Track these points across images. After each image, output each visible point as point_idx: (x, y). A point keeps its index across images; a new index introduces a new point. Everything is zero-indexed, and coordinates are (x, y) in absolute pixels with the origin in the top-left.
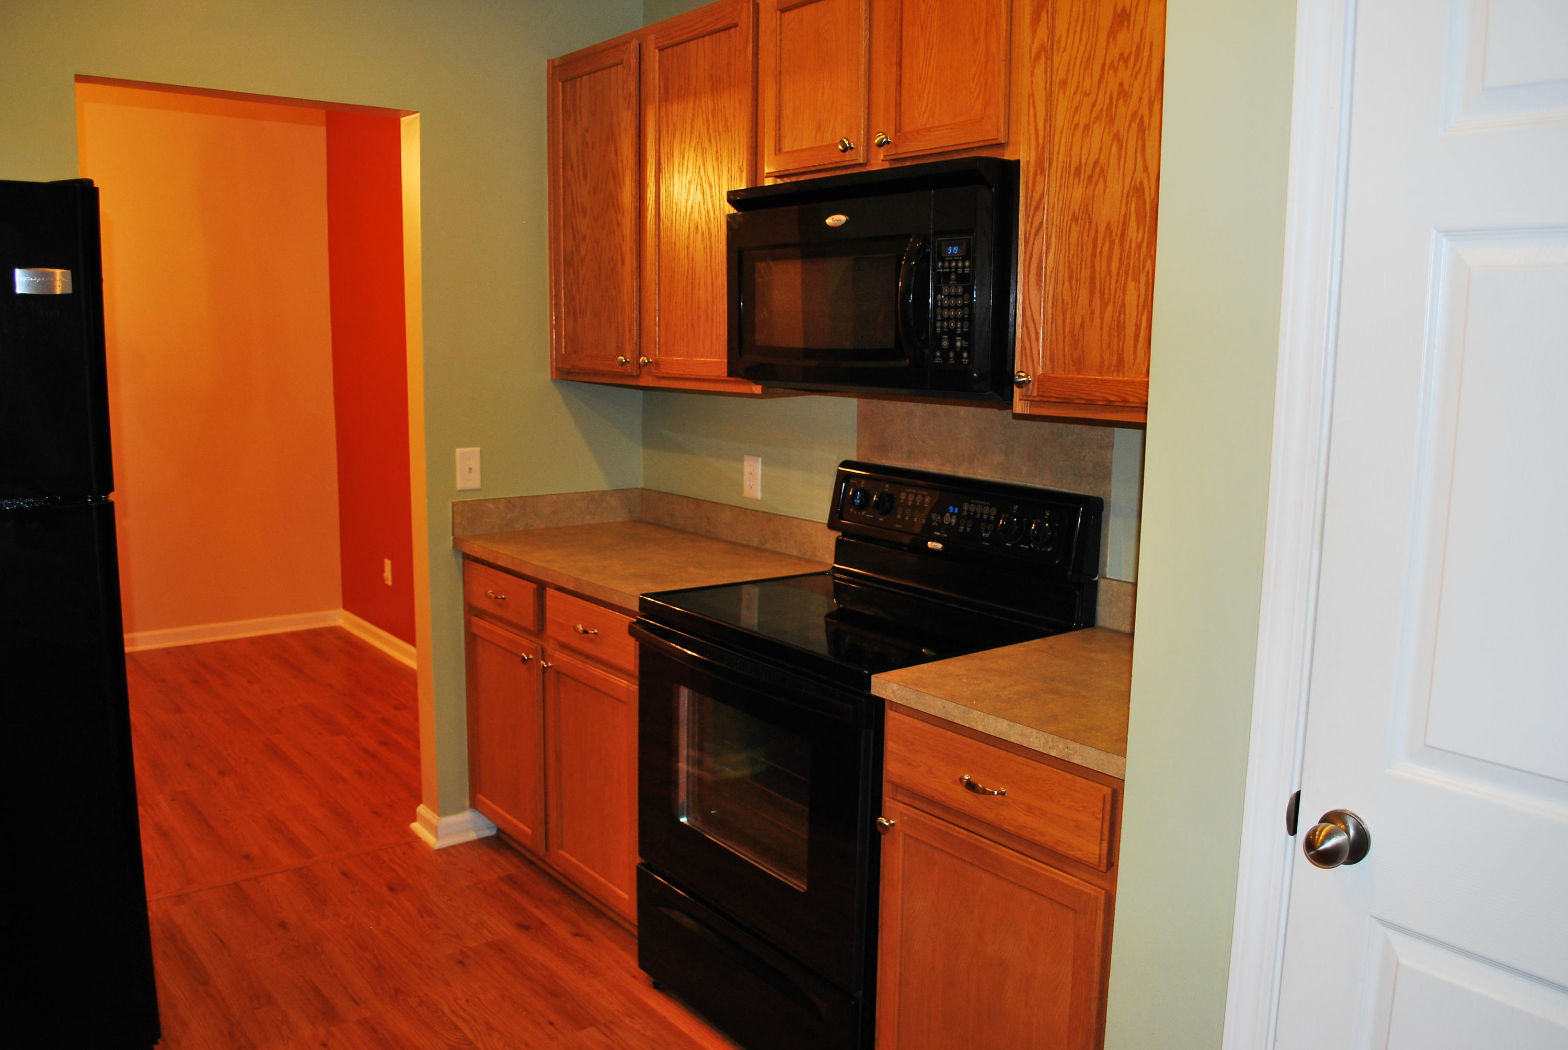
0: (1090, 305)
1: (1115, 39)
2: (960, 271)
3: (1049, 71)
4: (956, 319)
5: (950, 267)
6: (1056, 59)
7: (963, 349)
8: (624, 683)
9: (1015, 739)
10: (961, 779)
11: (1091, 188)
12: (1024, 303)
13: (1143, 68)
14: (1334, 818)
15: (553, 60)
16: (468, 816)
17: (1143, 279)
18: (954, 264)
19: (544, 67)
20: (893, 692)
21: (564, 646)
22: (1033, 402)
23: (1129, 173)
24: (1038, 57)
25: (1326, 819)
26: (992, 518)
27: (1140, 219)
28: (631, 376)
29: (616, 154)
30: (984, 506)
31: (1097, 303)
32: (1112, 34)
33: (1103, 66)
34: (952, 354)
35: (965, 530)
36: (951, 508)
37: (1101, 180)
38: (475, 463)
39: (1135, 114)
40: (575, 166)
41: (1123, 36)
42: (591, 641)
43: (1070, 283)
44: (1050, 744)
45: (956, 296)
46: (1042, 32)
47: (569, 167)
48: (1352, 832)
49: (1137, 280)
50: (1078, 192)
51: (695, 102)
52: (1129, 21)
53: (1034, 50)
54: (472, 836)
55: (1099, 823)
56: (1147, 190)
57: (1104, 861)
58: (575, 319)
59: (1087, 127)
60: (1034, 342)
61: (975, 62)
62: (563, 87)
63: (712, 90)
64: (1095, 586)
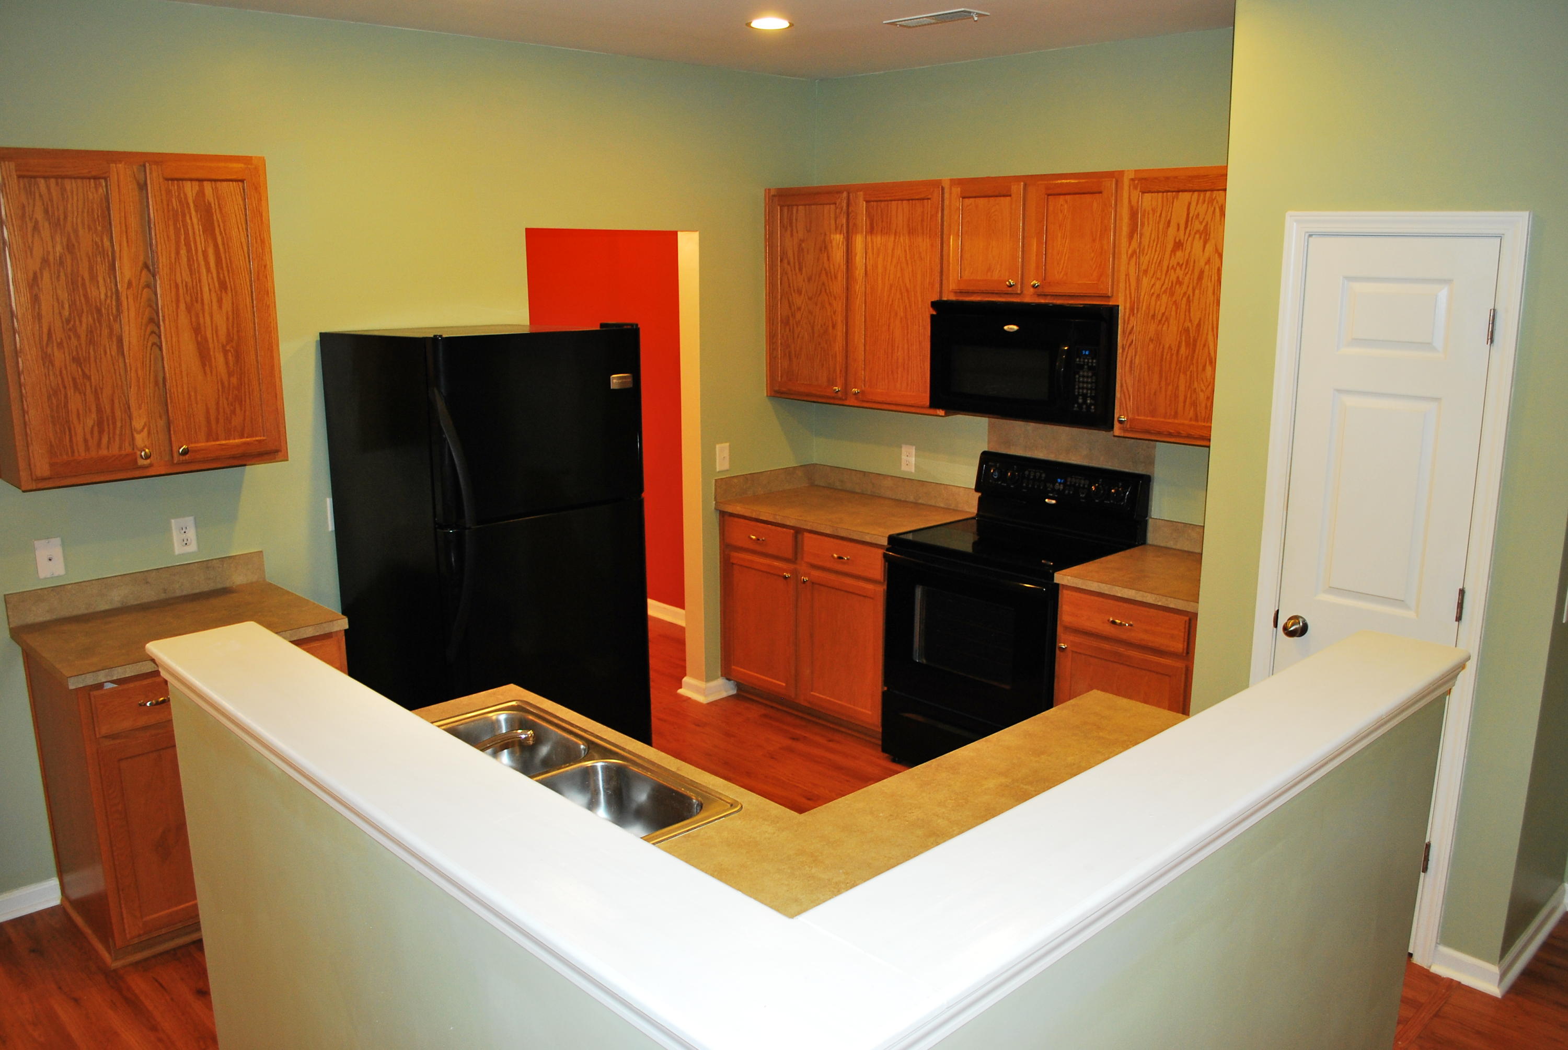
0: (1160, 384)
1: (1175, 255)
2: (1090, 364)
3: (1138, 264)
4: (1087, 389)
5: (1084, 362)
6: (1142, 258)
7: (1091, 404)
8: (870, 586)
9: (1139, 598)
10: (1109, 620)
11: (1160, 326)
12: (1121, 380)
13: (1190, 272)
14: (1295, 618)
15: (769, 190)
16: (721, 682)
17: (1188, 373)
18: (1086, 360)
19: (761, 194)
20: (1068, 580)
21: (814, 566)
22: (1125, 430)
23: (1182, 321)
24: (1132, 256)
25: (1290, 619)
26: (1086, 486)
27: (1187, 345)
28: (841, 399)
29: (828, 260)
30: (1081, 479)
31: (1163, 384)
32: (1174, 251)
33: (1168, 267)
34: (1084, 406)
35: (1069, 493)
36: (1059, 480)
37: (1166, 323)
38: (726, 453)
39: (1185, 294)
40: (792, 260)
41: (1179, 254)
42: (844, 563)
43: (1148, 372)
44: (1158, 600)
45: (1088, 377)
46: (1134, 244)
47: (786, 261)
48: (1301, 624)
49: (1185, 373)
50: (1153, 327)
51: (895, 238)
52: (1183, 246)
53: (1130, 252)
54: (724, 694)
55: (1183, 634)
56: (1191, 331)
57: (1185, 651)
58: (790, 359)
59: (1158, 296)
60: (1128, 400)
61: (1093, 251)
62: (781, 210)
63: (909, 233)
64: (1146, 523)
